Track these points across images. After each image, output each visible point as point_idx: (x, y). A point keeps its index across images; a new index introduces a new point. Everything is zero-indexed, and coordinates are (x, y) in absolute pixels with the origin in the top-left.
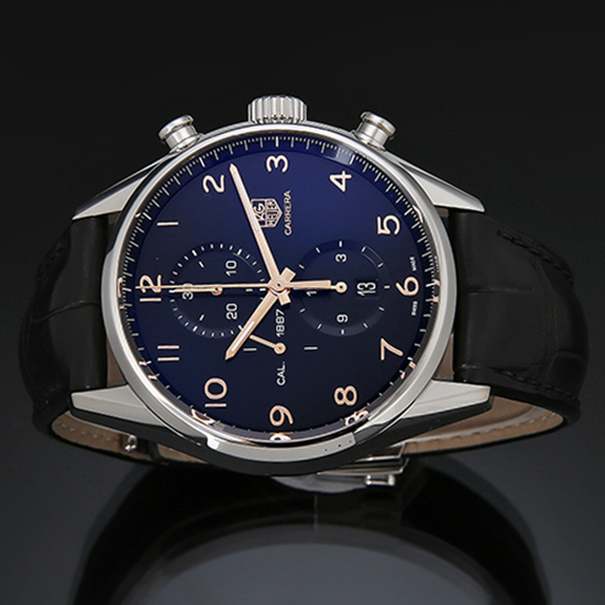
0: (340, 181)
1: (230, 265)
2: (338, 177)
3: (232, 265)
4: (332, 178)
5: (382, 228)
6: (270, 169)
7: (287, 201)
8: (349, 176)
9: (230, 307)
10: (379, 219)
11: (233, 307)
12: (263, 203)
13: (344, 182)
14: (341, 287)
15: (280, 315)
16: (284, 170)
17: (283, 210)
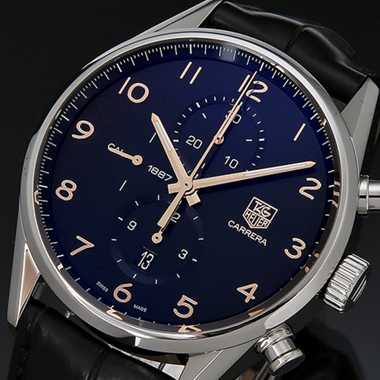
0: (248, 291)
1: (234, 163)
2: (253, 291)
3: (233, 165)
4: (255, 286)
5: (186, 301)
6: (294, 239)
7: (259, 238)
8: (247, 301)
9: (199, 143)
10: (195, 303)
11: (197, 145)
12: (269, 218)
13: (246, 293)
14: (157, 238)
15: (166, 177)
16: (286, 251)
17: (253, 230)
